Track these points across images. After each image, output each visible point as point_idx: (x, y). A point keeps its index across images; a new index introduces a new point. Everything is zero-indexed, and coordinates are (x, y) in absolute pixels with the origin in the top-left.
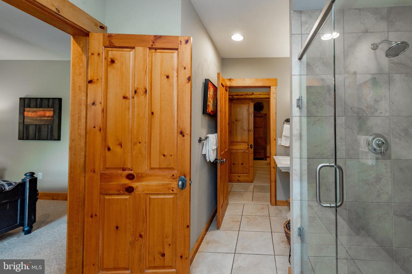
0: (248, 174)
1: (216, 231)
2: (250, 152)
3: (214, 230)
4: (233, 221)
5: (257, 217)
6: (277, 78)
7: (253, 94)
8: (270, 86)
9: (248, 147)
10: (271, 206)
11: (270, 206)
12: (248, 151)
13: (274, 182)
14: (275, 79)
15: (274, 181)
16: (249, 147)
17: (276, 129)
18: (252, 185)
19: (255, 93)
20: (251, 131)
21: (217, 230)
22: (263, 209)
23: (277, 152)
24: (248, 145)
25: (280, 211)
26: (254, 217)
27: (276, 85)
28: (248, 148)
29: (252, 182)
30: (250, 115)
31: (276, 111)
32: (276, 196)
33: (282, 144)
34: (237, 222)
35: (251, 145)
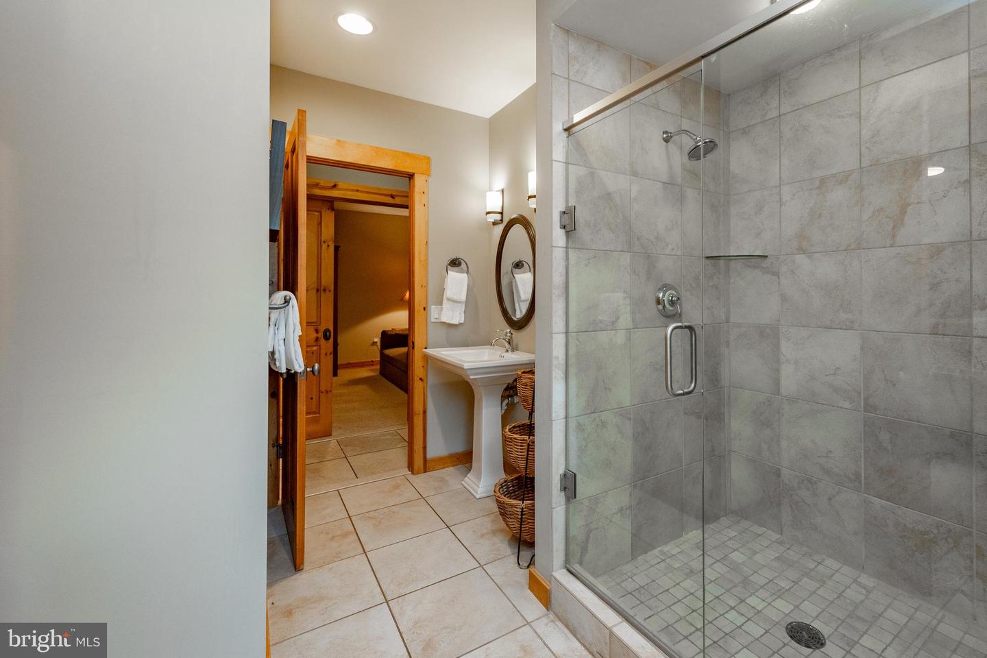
0: (314, 413)
1: (293, 577)
2: (323, 352)
3: (285, 578)
4: (333, 538)
5: (393, 509)
6: (432, 157)
7: (335, 186)
8: (414, 174)
9: (314, 335)
10: (413, 476)
11: (411, 477)
12: (315, 348)
13: (421, 416)
14: (425, 157)
15: (422, 412)
16: (321, 335)
17: (427, 283)
18: (332, 442)
19: (341, 185)
20: (327, 291)
21: (295, 574)
22: (397, 487)
23: (429, 341)
24: (317, 331)
25: (441, 481)
26: (386, 510)
27: (427, 173)
28: (317, 339)
29: (328, 434)
30: (324, 246)
31: (427, 237)
32: (425, 448)
33: (444, 319)
34: (345, 535)
35: (326, 331)
